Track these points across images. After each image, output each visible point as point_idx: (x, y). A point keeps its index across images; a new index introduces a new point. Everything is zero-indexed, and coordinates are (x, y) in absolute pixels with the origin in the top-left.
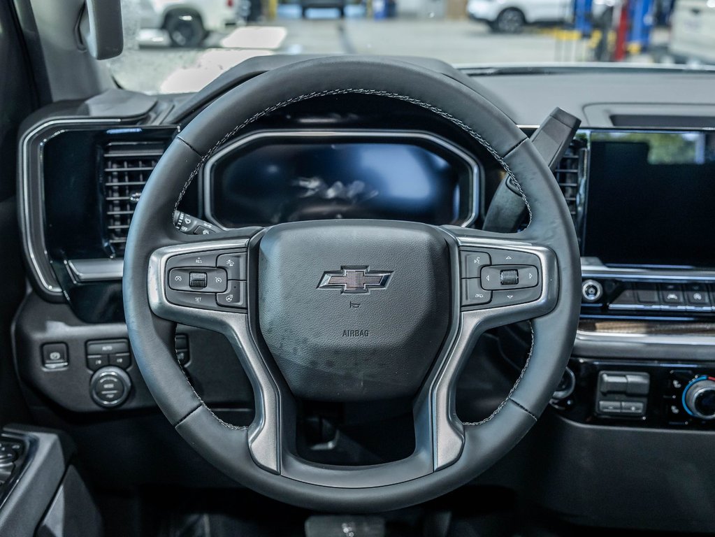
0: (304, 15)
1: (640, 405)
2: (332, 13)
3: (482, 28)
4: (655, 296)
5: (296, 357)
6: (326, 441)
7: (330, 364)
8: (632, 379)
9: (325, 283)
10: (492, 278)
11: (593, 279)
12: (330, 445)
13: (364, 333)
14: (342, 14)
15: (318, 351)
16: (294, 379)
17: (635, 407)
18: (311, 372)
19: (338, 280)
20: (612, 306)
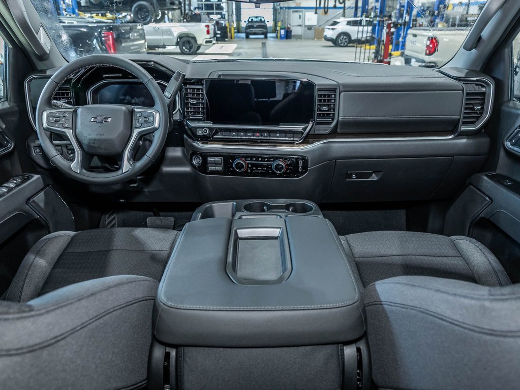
0: (247, 37)
1: (221, 168)
2: (262, 36)
3: (331, 44)
4: (228, 133)
5: (85, 142)
6: (135, 183)
7: (94, 143)
8: (217, 159)
9: (92, 120)
10: (142, 120)
11: (206, 128)
12: (136, 185)
13: (103, 135)
14: (266, 37)
15: (90, 140)
16: (85, 147)
17: (220, 169)
18: (89, 146)
19: (96, 120)
20: (214, 137)
